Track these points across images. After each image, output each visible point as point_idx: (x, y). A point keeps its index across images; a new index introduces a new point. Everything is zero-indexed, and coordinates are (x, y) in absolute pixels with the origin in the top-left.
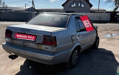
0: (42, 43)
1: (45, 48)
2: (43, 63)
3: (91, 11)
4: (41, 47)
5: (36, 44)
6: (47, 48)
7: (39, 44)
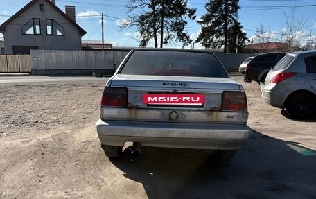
0: (219, 107)
1: (227, 117)
2: (222, 148)
3: (83, 46)
4: (217, 117)
5: (205, 112)
6: (231, 117)
7: (212, 110)
